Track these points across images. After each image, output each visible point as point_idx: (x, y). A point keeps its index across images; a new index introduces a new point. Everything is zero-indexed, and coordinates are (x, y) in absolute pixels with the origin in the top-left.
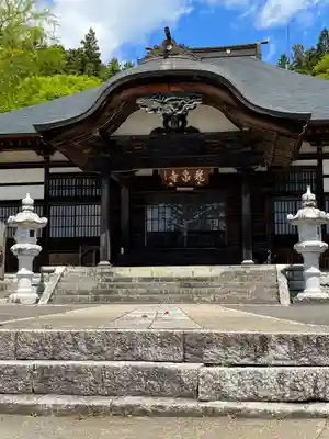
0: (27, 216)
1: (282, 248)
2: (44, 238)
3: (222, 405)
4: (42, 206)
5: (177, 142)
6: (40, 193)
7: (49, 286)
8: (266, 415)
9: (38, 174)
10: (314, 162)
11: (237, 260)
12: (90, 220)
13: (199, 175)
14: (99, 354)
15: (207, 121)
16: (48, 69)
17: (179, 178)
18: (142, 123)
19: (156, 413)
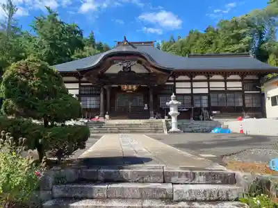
6: (77, 92)
10: (173, 83)
17: (132, 87)
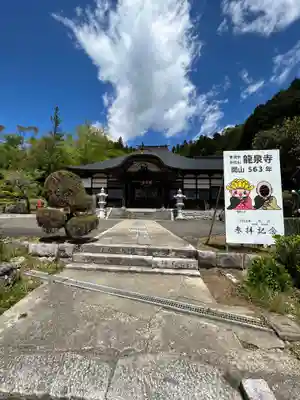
0: (102, 194)
1: (172, 204)
2: (107, 199)
3: (157, 270)
4: (106, 191)
5: (144, 174)
6: (105, 186)
7: (108, 213)
8: (169, 274)
9: (105, 181)
10: (181, 180)
11: (159, 207)
12: (119, 194)
13: (150, 182)
14: (125, 253)
15: (153, 168)
16: (108, 148)
18: (136, 167)
19: (142, 272)
